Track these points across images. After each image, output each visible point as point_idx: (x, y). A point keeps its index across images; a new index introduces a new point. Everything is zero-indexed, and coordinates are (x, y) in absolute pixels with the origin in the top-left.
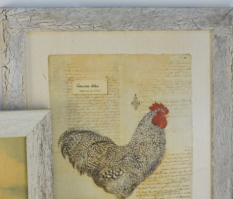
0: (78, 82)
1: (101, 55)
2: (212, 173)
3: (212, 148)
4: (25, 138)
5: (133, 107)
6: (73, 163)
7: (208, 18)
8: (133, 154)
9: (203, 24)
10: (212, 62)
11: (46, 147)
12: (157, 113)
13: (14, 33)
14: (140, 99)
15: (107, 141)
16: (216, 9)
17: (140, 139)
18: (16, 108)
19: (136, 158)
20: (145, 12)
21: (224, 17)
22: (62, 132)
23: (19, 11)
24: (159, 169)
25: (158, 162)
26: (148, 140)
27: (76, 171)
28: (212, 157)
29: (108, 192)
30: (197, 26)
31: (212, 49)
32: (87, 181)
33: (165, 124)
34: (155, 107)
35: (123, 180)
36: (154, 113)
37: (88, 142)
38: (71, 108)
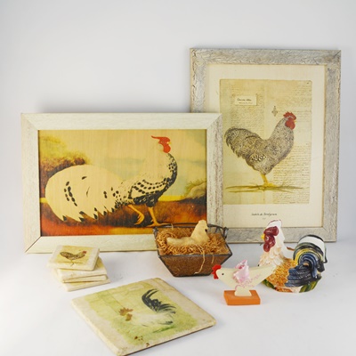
0: (238, 97)
1: (253, 80)
2: (324, 160)
3: (325, 142)
4: (206, 130)
5: (273, 114)
6: (234, 150)
7: (324, 57)
8: (272, 145)
9: (320, 61)
10: (326, 86)
11: (219, 136)
12: (289, 119)
13: (200, 65)
14: (277, 109)
15: (255, 136)
16: (329, 51)
17: (277, 136)
18: (200, 112)
19: (274, 148)
20: (282, 52)
21: (334, 57)
23: (203, 50)
24: (289, 156)
25: (288, 151)
26: (282, 136)
27: (235, 155)
28: (325, 149)
29: (254, 169)
30: (316, 62)
31: (326, 77)
32: (242, 161)
33: (294, 127)
34: (287, 115)
35: (265, 162)
36: (287, 119)
38: (233, 114)
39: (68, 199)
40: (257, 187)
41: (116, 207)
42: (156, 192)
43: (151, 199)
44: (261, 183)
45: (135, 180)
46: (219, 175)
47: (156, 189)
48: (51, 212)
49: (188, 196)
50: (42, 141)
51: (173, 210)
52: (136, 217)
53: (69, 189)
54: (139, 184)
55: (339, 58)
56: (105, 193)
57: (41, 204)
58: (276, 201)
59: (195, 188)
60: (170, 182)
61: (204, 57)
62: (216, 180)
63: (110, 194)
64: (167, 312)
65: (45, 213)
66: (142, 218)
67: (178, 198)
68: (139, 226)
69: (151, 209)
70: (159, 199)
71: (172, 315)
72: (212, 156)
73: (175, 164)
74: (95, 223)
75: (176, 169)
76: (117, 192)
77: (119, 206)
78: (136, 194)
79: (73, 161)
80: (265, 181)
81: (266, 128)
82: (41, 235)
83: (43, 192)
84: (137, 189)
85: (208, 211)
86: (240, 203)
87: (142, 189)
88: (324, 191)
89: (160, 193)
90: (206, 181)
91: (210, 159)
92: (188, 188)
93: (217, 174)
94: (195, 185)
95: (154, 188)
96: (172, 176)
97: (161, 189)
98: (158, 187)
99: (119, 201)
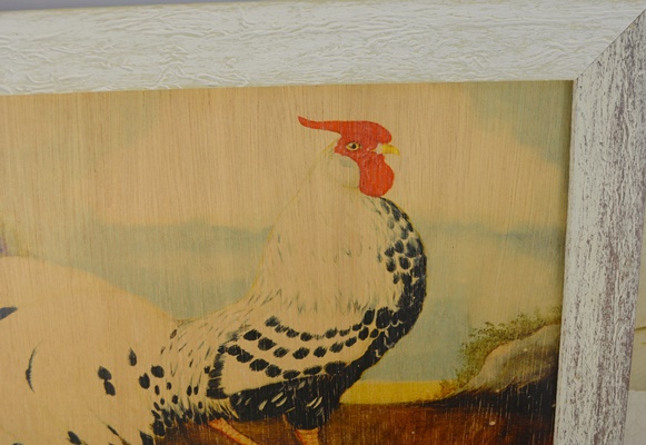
41: (157, 427)
42: (331, 367)
43: (306, 399)
45: (231, 319)
46: (620, 293)
47: (331, 357)
49: (475, 383)
54: (252, 335)
56: (104, 374)
59: (503, 352)
60: (391, 325)
62: (607, 317)
67: (429, 390)
69: (309, 438)
70: (348, 397)
72: (594, 215)
73: (418, 249)
75: (421, 269)
76: (158, 372)
78: (239, 378)
84: (243, 357)
87: (268, 356)
89: (346, 375)
90: (558, 321)
91: (583, 223)
92: (474, 350)
93: (610, 290)
94: (504, 337)
95: (320, 352)
96: (404, 301)
97: (350, 355)
98: (336, 348)
99: (168, 405)
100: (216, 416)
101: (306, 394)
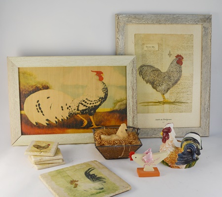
0: (146, 45)
1: (156, 34)
2: (201, 85)
3: (202, 74)
4: (126, 66)
5: (168, 56)
6: (144, 79)
7: (201, 19)
9: (198, 21)
10: (202, 38)
11: (134, 70)
12: (179, 59)
13: (122, 24)
14: (172, 53)
15: (158, 70)
16: (204, 15)
17: (171, 70)
18: (122, 55)
19: (169, 77)
20: (174, 16)
21: (207, 19)
22: (140, 65)
23: (123, 15)
24: (179, 82)
25: (178, 80)
26: (175, 70)
27: (145, 82)
28: (201, 78)
29: (157, 91)
30: (196, 22)
31: (202, 32)
32: (149, 86)
33: (182, 64)
34: (178, 56)
35: (164, 87)
36: (177, 59)
37: (150, 70)
38: (144, 56)
39: (38, 112)
40: (159, 102)
41: (69, 116)
42: (95, 106)
43: (91, 111)
44: (161, 100)
45: (81, 99)
47: (95, 104)
48: (28, 119)
49: (115, 109)
50: (21, 74)
51: (106, 117)
52: (82, 122)
53: (39, 105)
54: (84, 101)
55: (211, 19)
56: (62, 107)
57: (21, 115)
58: (171, 111)
59: (119, 104)
60: (103, 99)
61: (124, 19)
62: (133, 98)
63: (65, 108)
64: (100, 182)
65: (24, 121)
66: (86, 122)
67: (108, 109)
68: (84, 128)
69: (91, 117)
70: (97, 111)
71: (103, 184)
72: (130, 83)
73: (107, 89)
74: (56, 127)
75: (107, 91)
76: (70, 107)
77: (71, 115)
78: (82, 108)
79: (41, 87)
80: (164, 98)
81: (164, 65)
82: (22, 135)
83: (22, 107)
84: (82, 104)
85: (128, 118)
86: (148, 113)
87: (86, 104)
88: (201, 104)
89: (97, 107)
90: (126, 99)
91: (129, 85)
92: (115, 103)
93: (133, 94)
94: (119, 102)
95: (93, 104)
96: (105, 96)
97: (97, 104)
98: (95, 103)
99: (71, 112)
100: (78, 114)
101: (91, 110)
